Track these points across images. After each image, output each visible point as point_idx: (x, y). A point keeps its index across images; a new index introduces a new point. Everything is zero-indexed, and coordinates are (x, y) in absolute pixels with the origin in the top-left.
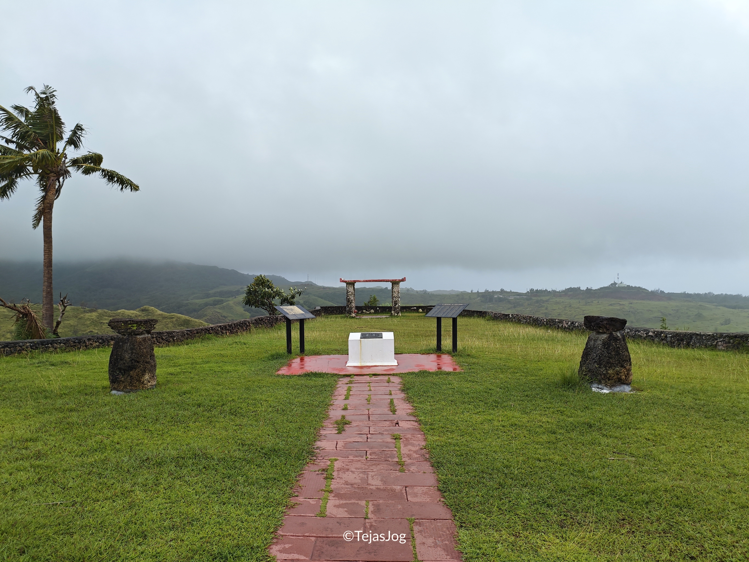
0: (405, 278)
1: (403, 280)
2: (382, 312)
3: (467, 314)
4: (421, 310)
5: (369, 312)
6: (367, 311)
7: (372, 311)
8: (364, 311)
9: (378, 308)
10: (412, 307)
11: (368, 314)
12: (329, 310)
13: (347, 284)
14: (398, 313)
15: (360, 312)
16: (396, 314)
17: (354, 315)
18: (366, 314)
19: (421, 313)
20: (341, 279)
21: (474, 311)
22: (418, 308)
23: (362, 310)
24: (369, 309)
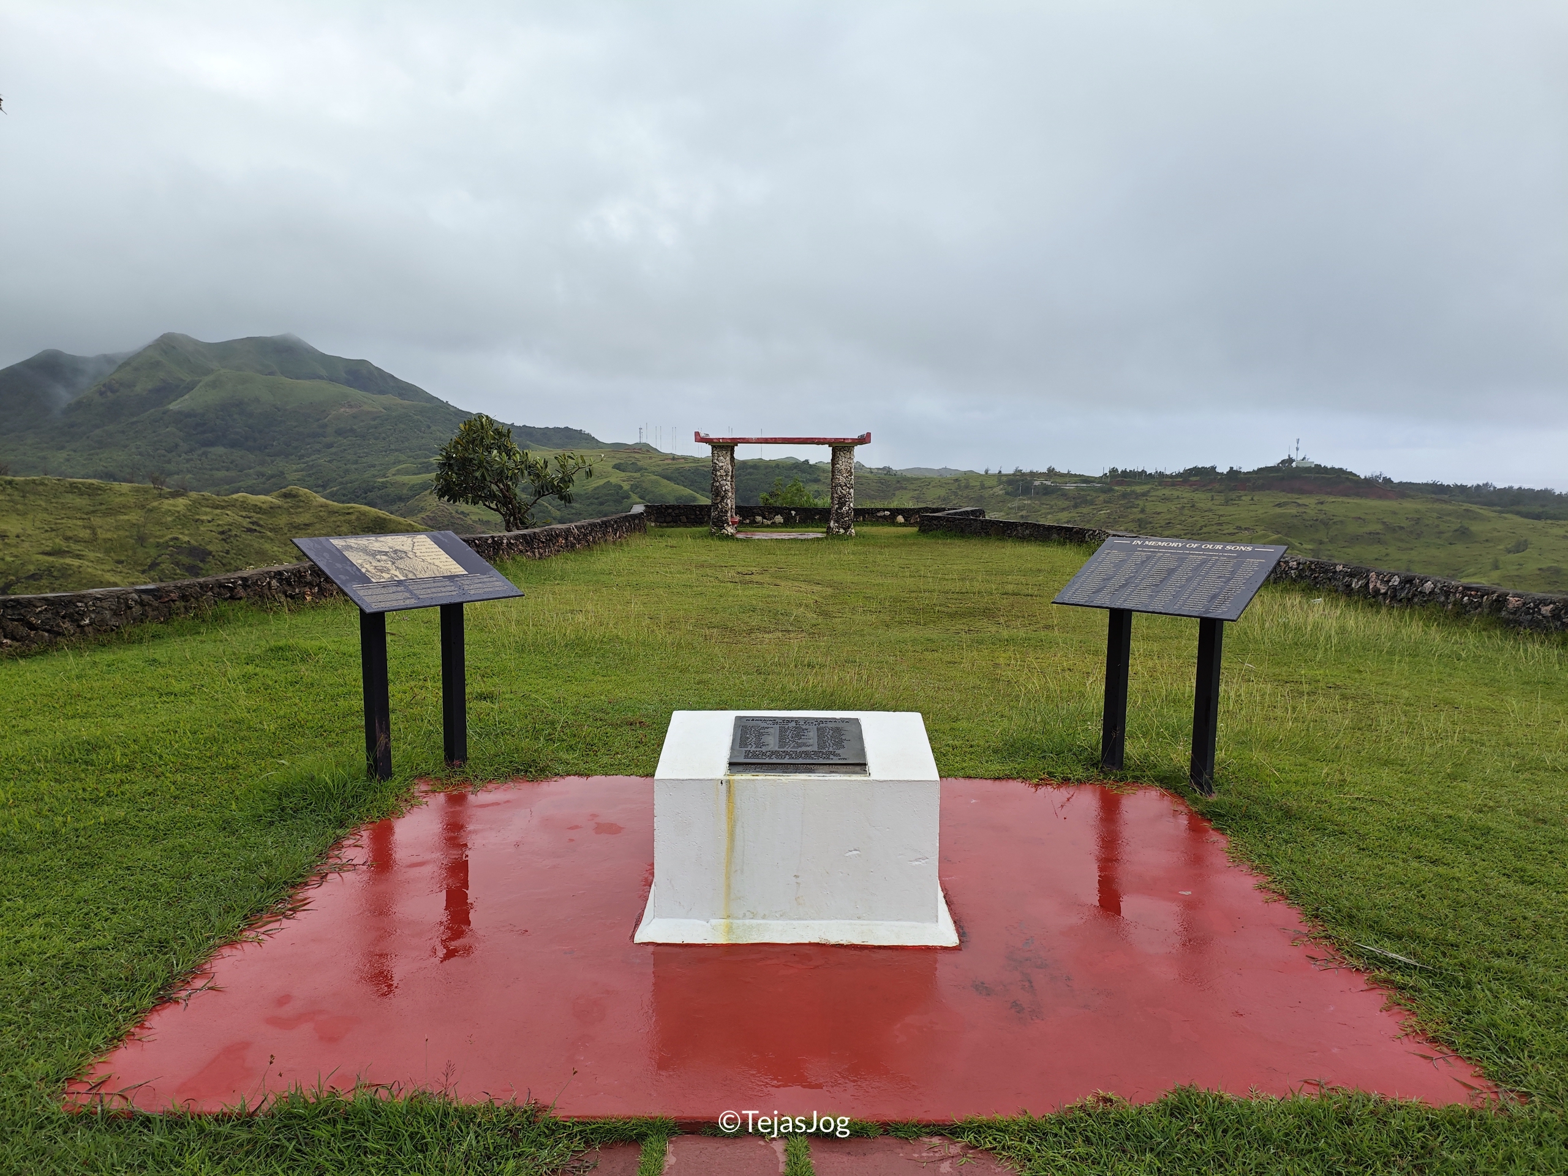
0: (869, 434)
1: (864, 440)
2: (804, 522)
3: (1031, 535)
4: (900, 519)
5: (769, 522)
6: (764, 518)
7: (779, 519)
8: (759, 519)
9: (793, 513)
10: (878, 510)
11: (768, 526)
12: (669, 514)
13: (713, 447)
14: (846, 529)
15: (748, 521)
16: (842, 531)
17: (730, 530)
18: (763, 526)
19: (901, 525)
20: (697, 434)
21: (1050, 528)
22: (895, 512)
23: (754, 515)
24: (770, 513)
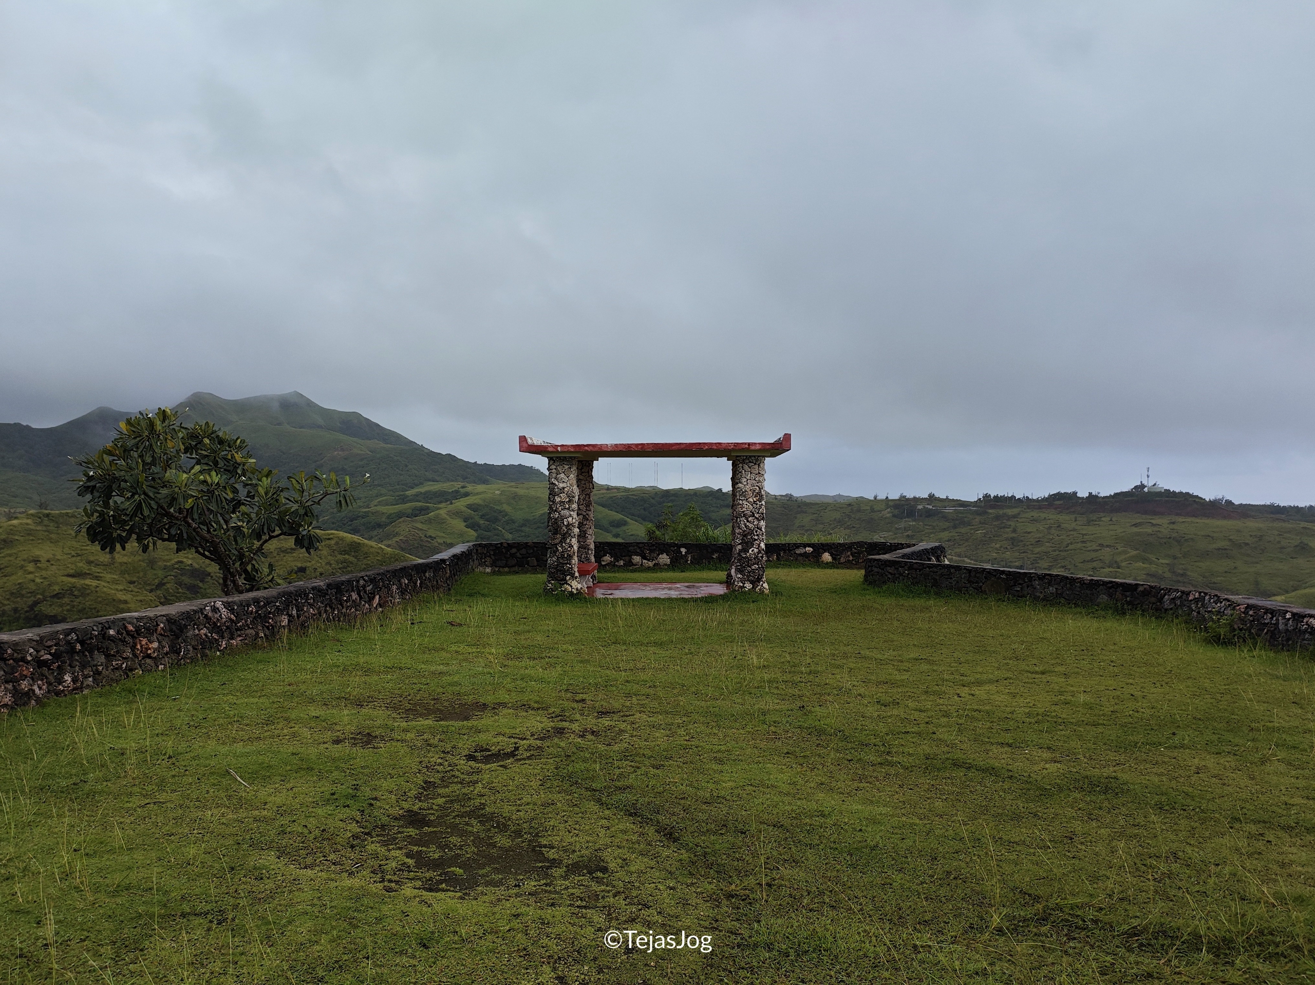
0: (787, 437)
1: (779, 447)
2: (699, 563)
3: (1059, 595)
4: (827, 557)
5: (651, 564)
6: (644, 557)
7: (664, 559)
8: (637, 559)
9: (683, 550)
10: (797, 546)
11: (649, 569)
12: (513, 555)
13: (550, 459)
14: (755, 582)
15: (622, 563)
17: (575, 585)
18: (642, 569)
19: (828, 565)
20: (523, 439)
21: (1094, 585)
22: (820, 548)
23: (630, 554)
24: (651, 551)
